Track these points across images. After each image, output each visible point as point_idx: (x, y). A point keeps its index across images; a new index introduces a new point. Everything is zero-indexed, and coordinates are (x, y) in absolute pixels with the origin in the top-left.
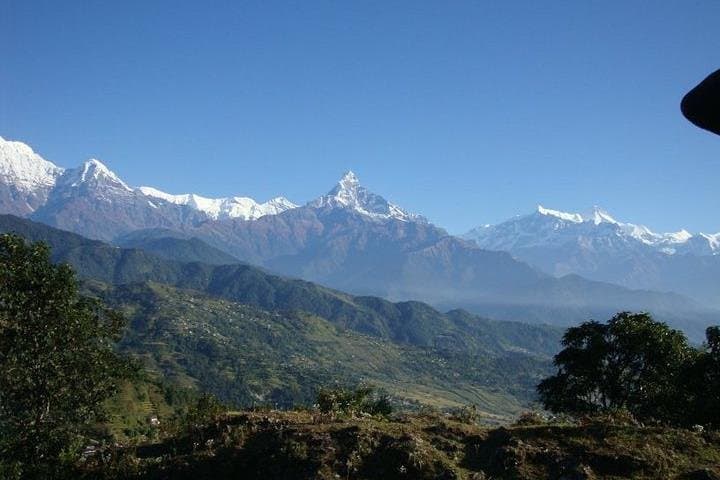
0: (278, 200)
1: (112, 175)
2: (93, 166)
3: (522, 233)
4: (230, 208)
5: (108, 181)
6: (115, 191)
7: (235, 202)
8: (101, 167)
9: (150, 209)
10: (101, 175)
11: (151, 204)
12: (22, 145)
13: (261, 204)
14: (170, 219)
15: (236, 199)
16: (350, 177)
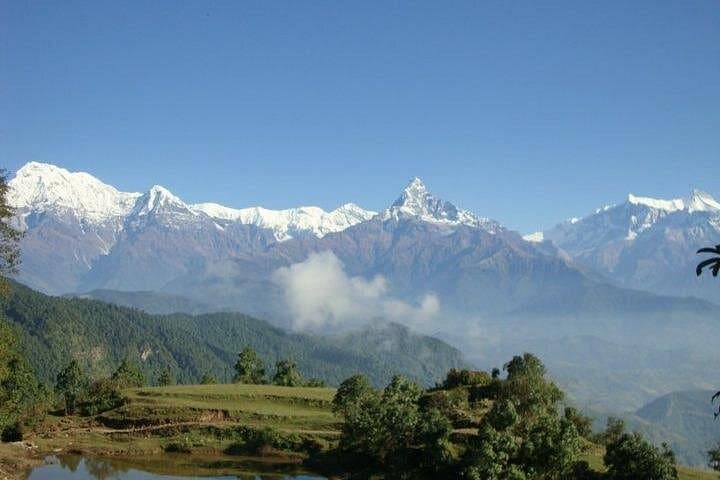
0: (348, 207)
1: (177, 200)
2: (159, 193)
3: (611, 226)
4: (298, 220)
5: (174, 207)
6: (183, 217)
7: (302, 212)
8: (165, 193)
9: (218, 233)
10: (166, 201)
11: (218, 226)
12: (86, 176)
13: (329, 211)
14: (238, 242)
15: (303, 209)
16: (417, 184)
